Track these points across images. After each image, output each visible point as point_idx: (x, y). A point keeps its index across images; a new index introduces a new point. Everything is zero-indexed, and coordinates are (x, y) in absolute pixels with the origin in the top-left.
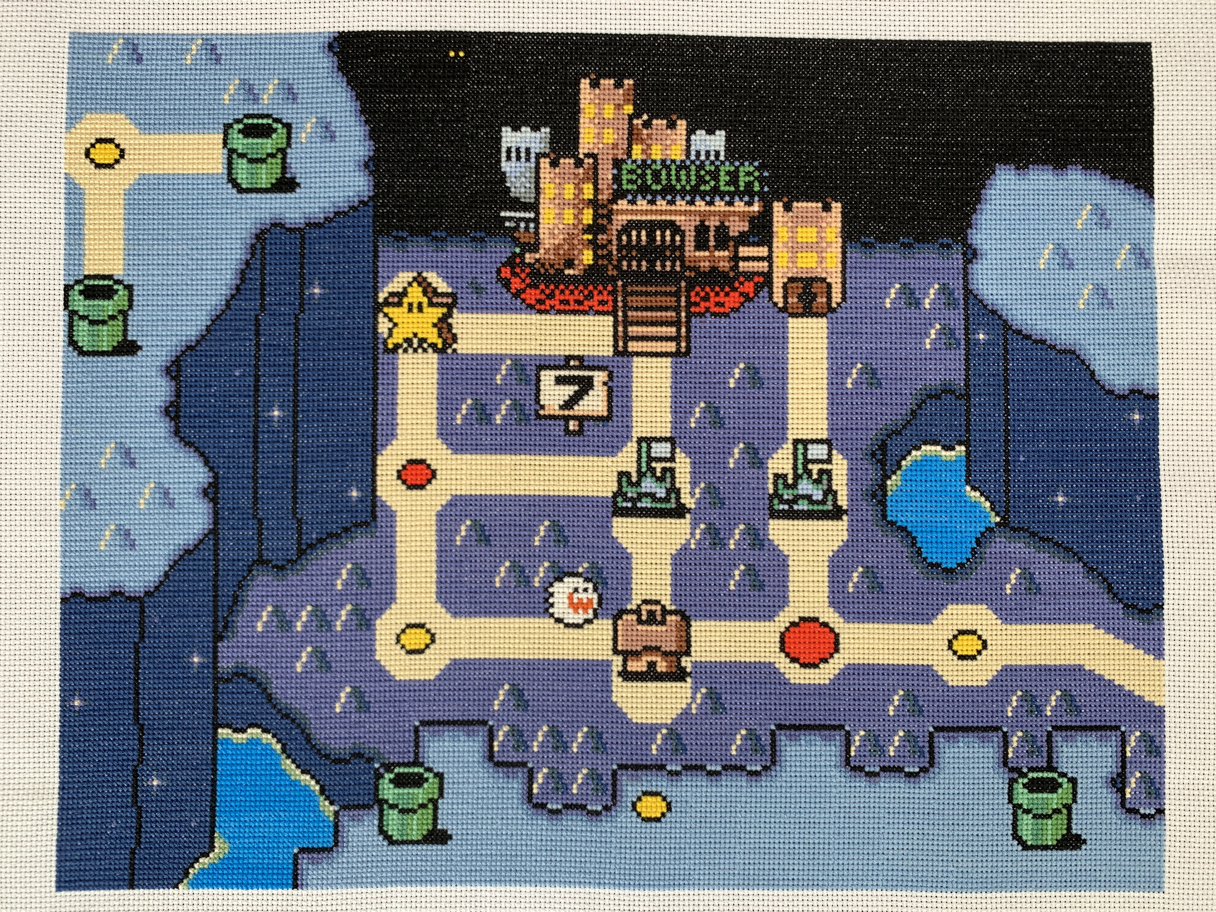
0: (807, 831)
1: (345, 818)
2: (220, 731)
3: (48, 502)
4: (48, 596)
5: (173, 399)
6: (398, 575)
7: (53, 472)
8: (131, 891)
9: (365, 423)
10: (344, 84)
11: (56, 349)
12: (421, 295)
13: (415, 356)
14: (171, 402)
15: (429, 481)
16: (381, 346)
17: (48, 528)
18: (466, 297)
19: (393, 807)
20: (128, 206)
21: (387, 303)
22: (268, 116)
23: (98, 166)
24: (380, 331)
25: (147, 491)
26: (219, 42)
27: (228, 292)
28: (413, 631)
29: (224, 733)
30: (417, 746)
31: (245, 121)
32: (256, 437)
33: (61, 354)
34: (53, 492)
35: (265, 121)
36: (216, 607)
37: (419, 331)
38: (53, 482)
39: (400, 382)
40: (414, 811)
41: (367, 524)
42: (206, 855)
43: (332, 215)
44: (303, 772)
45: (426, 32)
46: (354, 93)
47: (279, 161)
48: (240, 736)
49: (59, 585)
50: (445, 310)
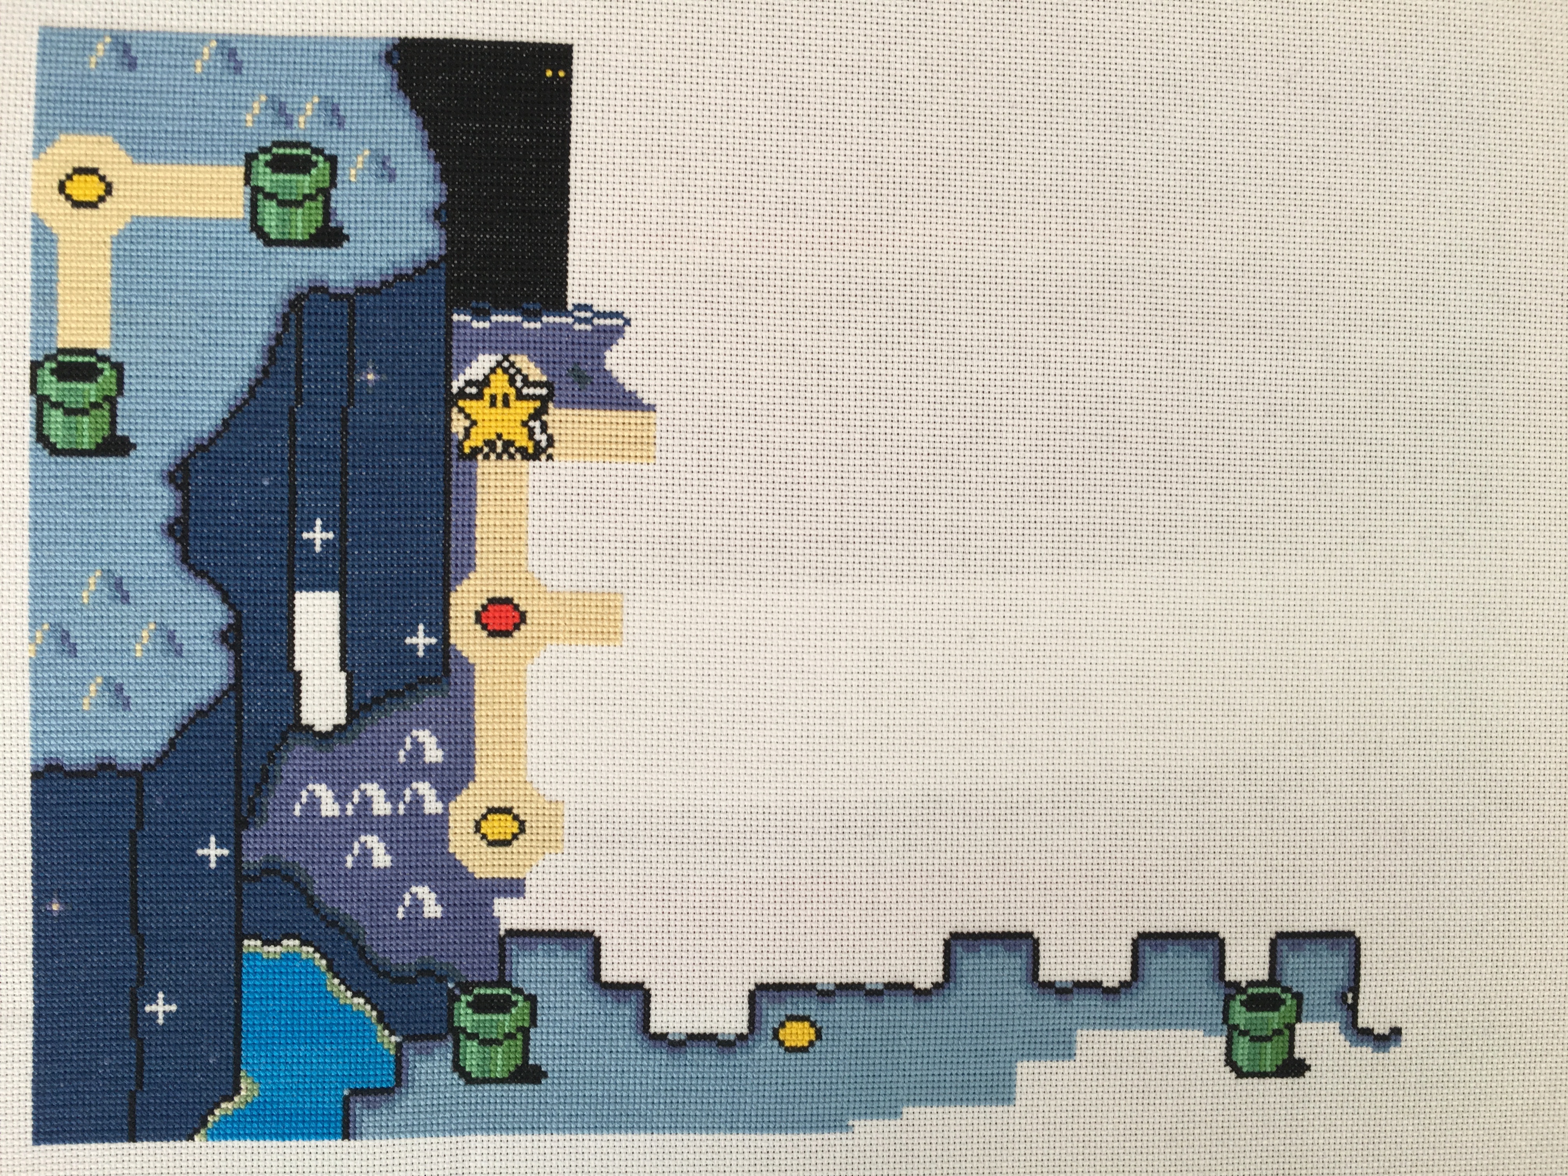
0: (984, 1060)
1: (410, 1053)
2: (246, 942)
3: (12, 647)
4: (14, 769)
5: (179, 515)
6: (477, 746)
7: (19, 607)
8: (132, 1145)
9: (434, 550)
10: (407, 108)
11: (20, 446)
12: (507, 384)
13: (499, 463)
14: (176, 518)
15: (517, 627)
16: (454, 450)
17: (13, 681)
18: (566, 387)
19: (472, 1036)
20: (116, 257)
21: (462, 394)
22: (306, 145)
23: (77, 204)
24: (454, 430)
25: (145, 634)
26: (240, 45)
27: (253, 376)
28: (496, 817)
29: (251, 945)
30: (502, 962)
31: (275, 150)
32: (291, 566)
33: (27, 453)
34: (19, 634)
35: (301, 151)
36: (239, 784)
37: (504, 431)
38: (19, 620)
39: (479, 497)
40: (499, 1043)
41: (436, 680)
42: (230, 1099)
43: (391, 279)
44: (355, 995)
45: (515, 44)
46: (420, 120)
47: (320, 205)
48: (272, 949)
49: (29, 755)
50: (538, 404)
